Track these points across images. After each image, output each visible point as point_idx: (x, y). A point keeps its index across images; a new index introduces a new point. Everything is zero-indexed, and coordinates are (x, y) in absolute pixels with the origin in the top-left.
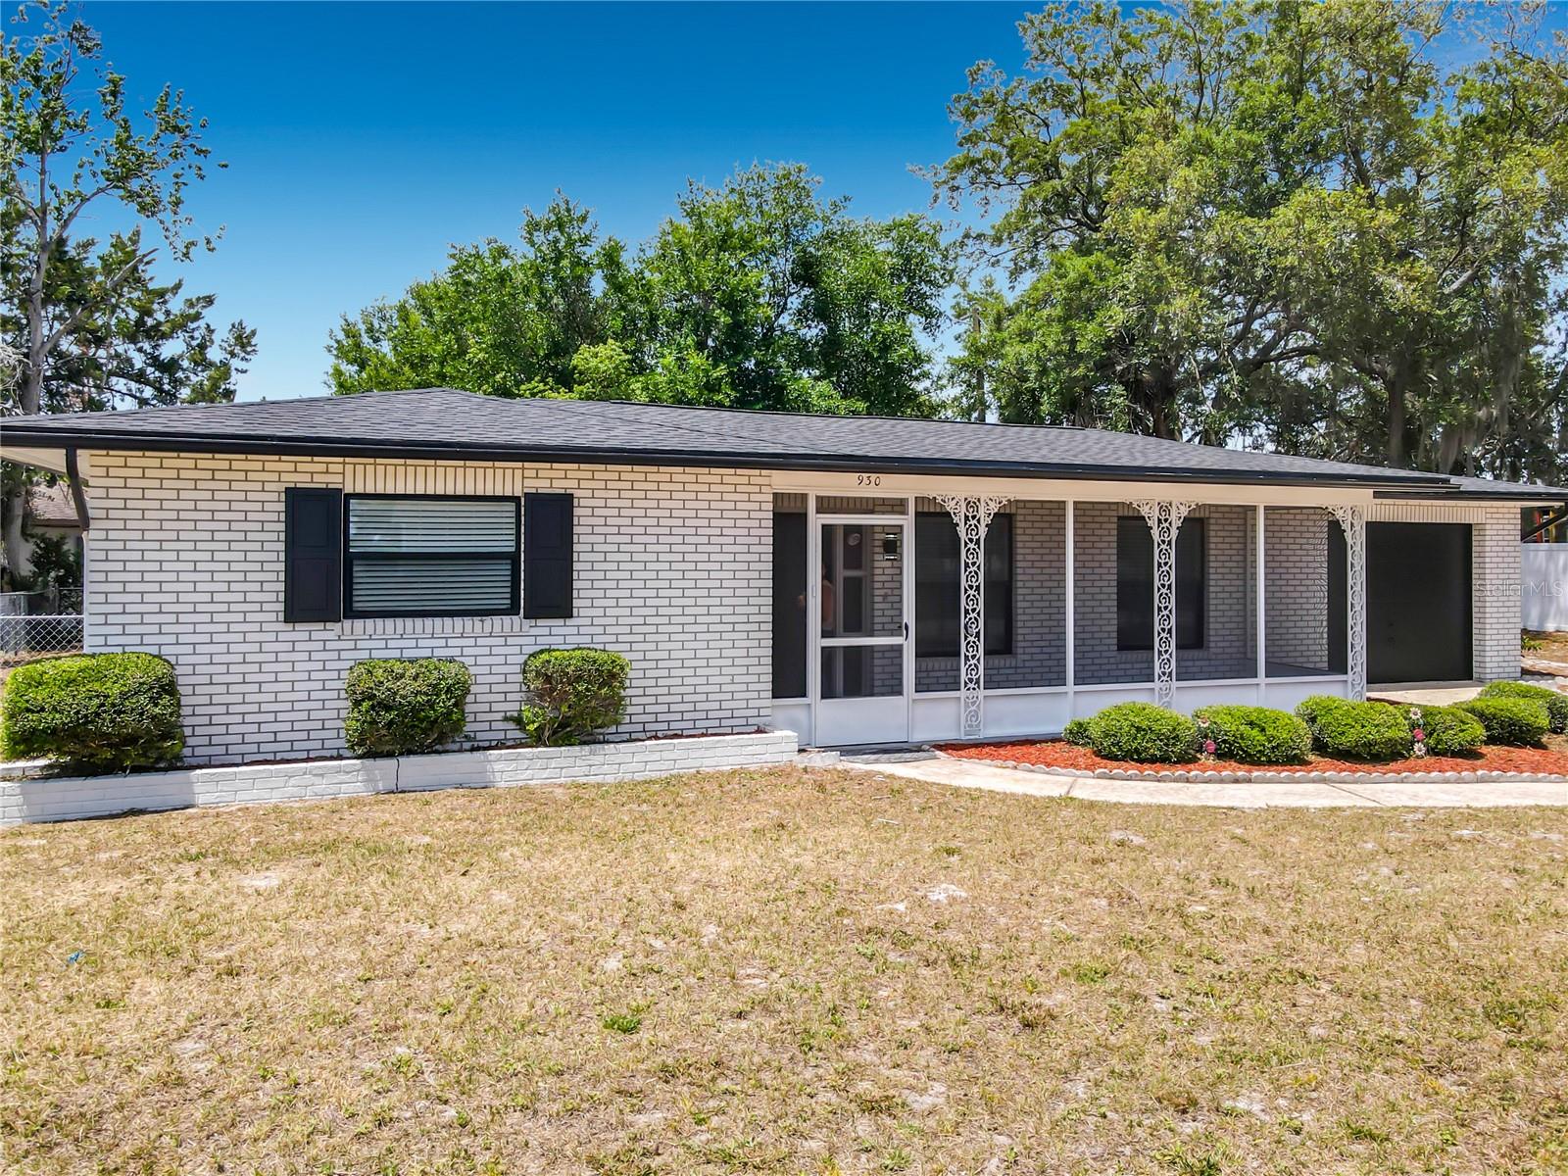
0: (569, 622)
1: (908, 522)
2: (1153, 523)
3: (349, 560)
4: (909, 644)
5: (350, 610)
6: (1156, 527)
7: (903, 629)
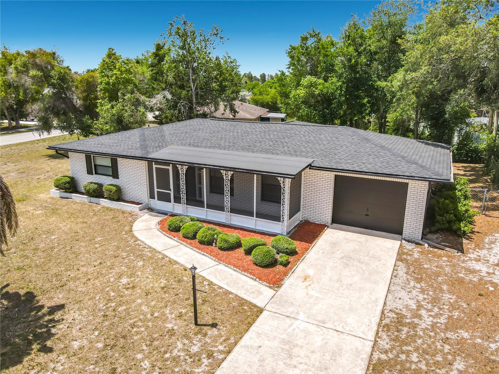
0: (119, 180)
1: (170, 168)
3: (95, 165)
4: (172, 193)
5: (96, 173)
6: (224, 176)
7: (170, 190)
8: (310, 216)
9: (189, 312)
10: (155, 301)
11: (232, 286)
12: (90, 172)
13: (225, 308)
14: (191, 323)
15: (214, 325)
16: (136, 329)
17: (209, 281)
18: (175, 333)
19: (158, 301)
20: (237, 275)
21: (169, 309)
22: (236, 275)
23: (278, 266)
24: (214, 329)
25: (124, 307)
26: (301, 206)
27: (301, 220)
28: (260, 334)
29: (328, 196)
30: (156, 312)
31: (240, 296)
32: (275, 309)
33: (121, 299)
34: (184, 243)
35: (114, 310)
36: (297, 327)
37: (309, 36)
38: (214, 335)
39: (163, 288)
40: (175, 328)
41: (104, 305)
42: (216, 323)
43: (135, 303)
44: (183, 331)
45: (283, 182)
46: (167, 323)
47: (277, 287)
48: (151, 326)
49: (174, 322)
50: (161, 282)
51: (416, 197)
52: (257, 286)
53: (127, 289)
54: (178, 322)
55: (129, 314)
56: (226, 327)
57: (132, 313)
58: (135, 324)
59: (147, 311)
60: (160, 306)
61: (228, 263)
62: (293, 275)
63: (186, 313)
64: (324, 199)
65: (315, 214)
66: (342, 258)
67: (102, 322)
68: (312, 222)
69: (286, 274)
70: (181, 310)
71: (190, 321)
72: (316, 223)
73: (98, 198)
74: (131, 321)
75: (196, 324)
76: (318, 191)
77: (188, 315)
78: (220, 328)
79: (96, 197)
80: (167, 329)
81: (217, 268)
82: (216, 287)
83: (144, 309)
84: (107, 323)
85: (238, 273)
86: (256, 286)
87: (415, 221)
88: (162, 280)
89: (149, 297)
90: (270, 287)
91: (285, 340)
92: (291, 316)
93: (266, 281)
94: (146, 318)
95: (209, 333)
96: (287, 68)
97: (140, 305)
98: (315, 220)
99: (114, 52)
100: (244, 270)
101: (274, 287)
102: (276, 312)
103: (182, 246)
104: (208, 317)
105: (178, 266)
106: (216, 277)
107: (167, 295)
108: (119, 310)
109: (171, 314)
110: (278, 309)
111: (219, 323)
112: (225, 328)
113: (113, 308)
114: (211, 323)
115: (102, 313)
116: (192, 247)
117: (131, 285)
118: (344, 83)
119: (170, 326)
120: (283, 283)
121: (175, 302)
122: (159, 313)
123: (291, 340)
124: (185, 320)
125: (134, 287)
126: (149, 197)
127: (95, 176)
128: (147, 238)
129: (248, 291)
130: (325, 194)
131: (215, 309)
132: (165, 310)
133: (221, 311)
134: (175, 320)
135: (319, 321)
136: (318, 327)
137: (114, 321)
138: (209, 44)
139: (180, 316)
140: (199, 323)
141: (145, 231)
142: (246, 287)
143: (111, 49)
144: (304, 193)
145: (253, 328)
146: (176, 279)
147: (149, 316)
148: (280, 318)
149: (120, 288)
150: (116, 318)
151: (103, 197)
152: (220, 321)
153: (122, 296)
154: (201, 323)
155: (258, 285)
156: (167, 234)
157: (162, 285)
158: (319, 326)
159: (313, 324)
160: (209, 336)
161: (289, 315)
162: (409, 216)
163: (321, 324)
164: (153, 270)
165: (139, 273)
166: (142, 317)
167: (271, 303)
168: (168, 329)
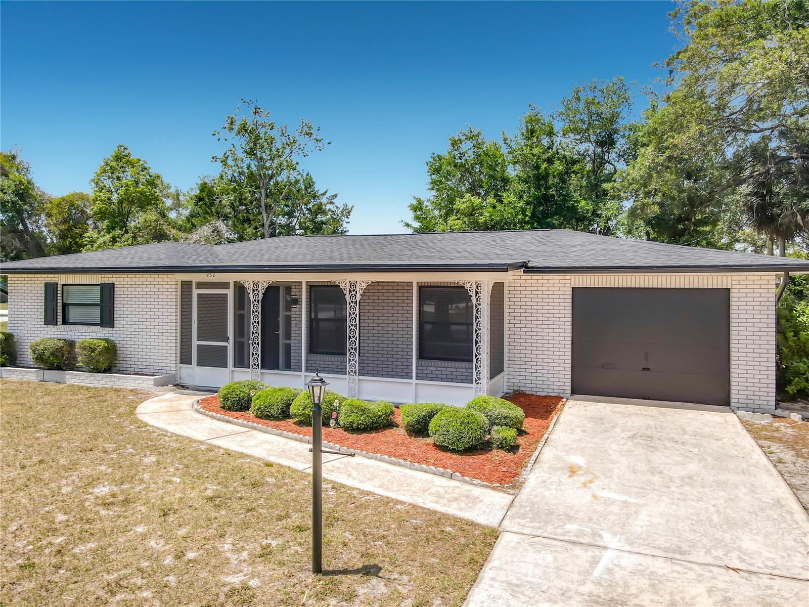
0: (114, 329)
1: (230, 293)
2: (346, 292)
3: (64, 306)
4: (230, 346)
5: (65, 322)
6: (348, 294)
7: (227, 340)
8: (525, 381)
9: (291, 544)
10: (189, 527)
11: (395, 489)
12: (50, 320)
13: (392, 531)
14: (301, 570)
15: (370, 571)
16: (123, 596)
17: (331, 482)
18: (253, 596)
19: (197, 526)
20: (401, 470)
21: (230, 540)
22: (400, 472)
23: (495, 452)
24: (374, 580)
25: (92, 545)
26: (506, 362)
27: (506, 391)
28: (517, 586)
29: (561, 335)
30: (191, 549)
31: (425, 506)
32: (531, 529)
33: (87, 527)
34: (260, 425)
35: (59, 552)
36: (616, 565)
37: (463, 138)
38: (379, 596)
39: (211, 499)
40: (253, 583)
41: (29, 543)
42: (375, 566)
43: (128, 534)
44: (278, 590)
45: (477, 293)
46: (228, 574)
47: (513, 487)
48: (173, 584)
49: (247, 569)
50: (206, 489)
51: (751, 316)
52: (460, 488)
53: (106, 505)
54: (260, 568)
55: (105, 560)
56: (410, 574)
57: (113, 557)
58: (121, 583)
59: (164, 549)
60: (202, 536)
61: (374, 452)
62: (537, 466)
63: (283, 548)
64: (553, 342)
65: (536, 374)
66: (632, 437)
67: (13, 584)
68: (531, 393)
69: (521, 464)
70: (265, 542)
71: (298, 565)
72: (538, 394)
73: (62, 370)
74: (111, 577)
75: (318, 569)
76: (539, 326)
77: (288, 551)
78: (392, 577)
79: (59, 368)
80: (226, 589)
81: (349, 462)
82: (355, 492)
83: (155, 546)
84: (28, 585)
85: (403, 468)
86: (457, 487)
87: (756, 368)
88: (208, 486)
89: (171, 518)
90: (494, 488)
91: (599, 597)
92: (583, 541)
93: (477, 476)
94: (160, 567)
95: (361, 591)
96: (429, 189)
97: (144, 537)
98: (536, 390)
99: (127, 152)
100: (419, 460)
101: (503, 487)
102: (534, 533)
103: (255, 432)
104: (350, 553)
105: (249, 460)
106: (350, 475)
107: (223, 512)
108: (77, 550)
109: (238, 551)
110: (539, 528)
111: (386, 566)
112: (405, 578)
113: (54, 549)
114: (360, 565)
115: (20, 561)
116: (280, 431)
117: (121, 498)
118: (527, 203)
119: (235, 580)
120: (521, 479)
121: (246, 525)
122: (202, 551)
123: (615, 597)
124: (282, 564)
125: (127, 501)
126: (179, 361)
127: (61, 327)
128: (169, 424)
129: (439, 496)
130: (555, 330)
131: (365, 534)
132: (217, 544)
133: (384, 537)
134: (251, 564)
135: (666, 550)
136: (672, 563)
137: (55, 578)
138: (297, 149)
139: (266, 554)
140: (325, 567)
141: (167, 414)
142: (433, 490)
143: (122, 148)
144: (510, 333)
145: (488, 573)
146: (247, 482)
147: (169, 561)
148: (551, 546)
149: (87, 504)
150: (62, 572)
151: (72, 367)
152: (388, 559)
153: (88, 521)
154: (331, 569)
155: (462, 487)
156: (219, 415)
157: (209, 493)
158: (673, 561)
159: (654, 556)
160: (362, 598)
161: (574, 539)
162: (740, 359)
163: (677, 556)
164: (185, 469)
165: (146, 476)
166: (145, 564)
167: (513, 517)
168: (229, 587)
